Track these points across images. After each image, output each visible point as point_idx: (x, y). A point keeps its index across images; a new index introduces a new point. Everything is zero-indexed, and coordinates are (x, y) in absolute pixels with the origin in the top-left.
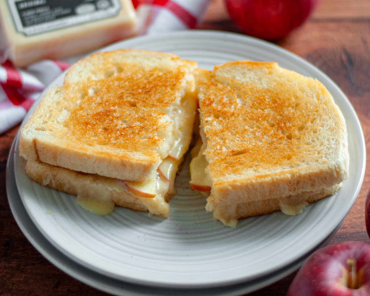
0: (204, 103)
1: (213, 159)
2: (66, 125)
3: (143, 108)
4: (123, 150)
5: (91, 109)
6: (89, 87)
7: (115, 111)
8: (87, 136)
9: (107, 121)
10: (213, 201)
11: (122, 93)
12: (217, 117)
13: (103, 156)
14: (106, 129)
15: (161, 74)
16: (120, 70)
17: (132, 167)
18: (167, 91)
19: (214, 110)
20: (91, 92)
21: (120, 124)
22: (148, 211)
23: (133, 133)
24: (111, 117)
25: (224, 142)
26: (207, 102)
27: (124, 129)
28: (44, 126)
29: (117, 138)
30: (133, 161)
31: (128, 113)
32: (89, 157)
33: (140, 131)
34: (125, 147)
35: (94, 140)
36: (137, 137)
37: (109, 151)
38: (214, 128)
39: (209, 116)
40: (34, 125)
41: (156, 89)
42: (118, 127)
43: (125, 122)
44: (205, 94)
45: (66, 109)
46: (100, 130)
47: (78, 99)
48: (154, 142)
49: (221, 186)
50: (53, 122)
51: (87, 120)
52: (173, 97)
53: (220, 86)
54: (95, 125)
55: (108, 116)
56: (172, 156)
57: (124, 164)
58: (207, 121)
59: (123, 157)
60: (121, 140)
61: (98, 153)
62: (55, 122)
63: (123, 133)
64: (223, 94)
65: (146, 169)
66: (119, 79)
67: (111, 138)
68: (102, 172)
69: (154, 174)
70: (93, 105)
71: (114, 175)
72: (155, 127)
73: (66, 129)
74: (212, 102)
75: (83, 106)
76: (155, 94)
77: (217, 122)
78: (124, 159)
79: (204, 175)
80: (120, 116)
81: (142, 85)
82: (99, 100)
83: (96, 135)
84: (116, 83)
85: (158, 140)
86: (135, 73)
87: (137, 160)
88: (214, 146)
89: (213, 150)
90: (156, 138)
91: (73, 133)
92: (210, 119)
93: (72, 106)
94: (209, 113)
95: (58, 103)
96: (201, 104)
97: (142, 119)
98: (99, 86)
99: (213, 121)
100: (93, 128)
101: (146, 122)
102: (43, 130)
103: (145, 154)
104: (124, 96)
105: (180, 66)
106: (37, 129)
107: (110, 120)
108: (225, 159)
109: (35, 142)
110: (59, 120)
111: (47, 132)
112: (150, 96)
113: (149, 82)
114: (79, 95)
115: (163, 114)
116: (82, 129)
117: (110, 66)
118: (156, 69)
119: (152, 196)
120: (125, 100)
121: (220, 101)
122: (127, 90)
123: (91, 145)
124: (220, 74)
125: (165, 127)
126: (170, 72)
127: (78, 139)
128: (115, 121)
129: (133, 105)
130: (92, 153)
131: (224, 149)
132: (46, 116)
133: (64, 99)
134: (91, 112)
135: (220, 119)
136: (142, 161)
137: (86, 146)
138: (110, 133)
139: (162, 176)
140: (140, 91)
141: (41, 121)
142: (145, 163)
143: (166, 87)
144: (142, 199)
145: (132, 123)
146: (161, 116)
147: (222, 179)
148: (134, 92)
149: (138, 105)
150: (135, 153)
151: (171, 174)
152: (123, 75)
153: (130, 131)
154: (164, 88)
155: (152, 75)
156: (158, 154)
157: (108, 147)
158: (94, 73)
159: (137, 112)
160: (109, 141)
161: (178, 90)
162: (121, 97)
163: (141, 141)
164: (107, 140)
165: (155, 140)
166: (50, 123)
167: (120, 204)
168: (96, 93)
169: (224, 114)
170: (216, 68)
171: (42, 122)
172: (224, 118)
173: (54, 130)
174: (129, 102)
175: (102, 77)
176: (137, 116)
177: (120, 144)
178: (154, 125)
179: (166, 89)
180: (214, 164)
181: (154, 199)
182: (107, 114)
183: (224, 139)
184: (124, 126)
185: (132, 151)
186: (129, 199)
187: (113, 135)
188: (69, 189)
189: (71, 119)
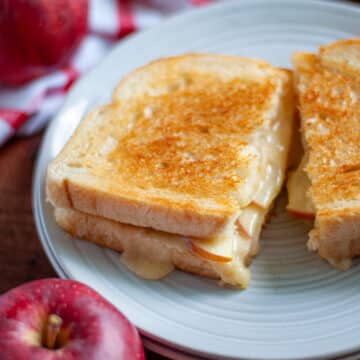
0: (306, 98)
1: (317, 178)
2: (111, 158)
3: (217, 135)
4: (187, 195)
5: (146, 136)
6: (144, 105)
7: (179, 139)
8: (139, 175)
9: (168, 153)
10: (317, 237)
11: (190, 114)
12: (323, 117)
13: (158, 203)
14: (165, 165)
15: (244, 87)
16: (189, 81)
17: (200, 219)
18: (251, 111)
19: (319, 108)
20: (148, 112)
21: (186, 158)
22: (219, 279)
23: (203, 171)
24: (173, 148)
25: (333, 154)
26: (310, 97)
27: (191, 164)
28: (80, 160)
29: (180, 178)
30: (202, 212)
31: (197, 141)
32: (141, 205)
33: (212, 168)
34: (190, 191)
35: (148, 181)
36: (208, 176)
37: (167, 197)
38: (318, 134)
39: (313, 117)
40: (66, 160)
41: (237, 109)
42: (182, 162)
43: (193, 154)
44: (307, 86)
45: (112, 135)
46: (157, 166)
47: (129, 123)
48: (232, 185)
49: (329, 218)
50: (93, 154)
51: (140, 152)
52: (260, 119)
53: (327, 74)
54: (150, 159)
55: (169, 146)
56: (257, 201)
57: (189, 216)
58: (309, 124)
59: (187, 205)
60: (186, 181)
61: (153, 199)
62: (96, 155)
63: (189, 170)
64: (332, 85)
65: (220, 223)
66: (187, 94)
67: (172, 177)
68: (158, 225)
69: (230, 229)
70: (150, 131)
71: (175, 229)
72: (233, 163)
73: (110, 164)
74: (316, 97)
75: (136, 132)
76: (235, 115)
77: (323, 126)
78: (189, 209)
79: (306, 200)
80: (186, 147)
81: (217, 103)
82: (157, 123)
83: (152, 173)
84: (183, 100)
85: (237, 182)
86: (209, 86)
87: (207, 210)
88: (318, 159)
89: (316, 165)
90: (235, 178)
91: (120, 171)
92: (313, 121)
93: (121, 132)
94: (312, 112)
95: (102, 128)
96: (301, 100)
97: (216, 151)
98: (159, 105)
99: (317, 123)
100: (148, 164)
101: (221, 155)
102: (79, 166)
103: (218, 202)
104: (193, 119)
105: (270, 77)
106: (71, 165)
107: (171, 152)
108: (334, 177)
109: (66, 184)
110: (101, 152)
111: (84, 170)
112: (228, 118)
113: (228, 99)
114: (131, 117)
115: (245, 144)
116: (133, 164)
117: (175, 76)
118: (236, 80)
119: (227, 260)
120: (193, 123)
121: (328, 95)
122: (197, 110)
123: (143, 188)
124: (327, 58)
125: (247, 163)
126: (256, 85)
127: (126, 179)
128: (179, 153)
129: (205, 130)
130: (144, 200)
131: (333, 163)
132: (83, 146)
133: (111, 122)
134: (146, 140)
135: (328, 120)
136: (214, 211)
137: (137, 190)
138: (171, 171)
139: (241, 231)
140: (214, 110)
141: (75, 153)
142: (218, 215)
143: (250, 104)
144: (213, 263)
145: (202, 156)
146: (242, 146)
147: (329, 206)
148: (207, 112)
149: (211, 131)
150: (204, 200)
151: (256, 229)
152: (192, 89)
153: (198, 168)
154: (247, 107)
155: (231, 89)
156: (236, 202)
157: (167, 190)
158: (153, 86)
159: (209, 141)
160: (170, 182)
161: (267, 109)
162: (188, 119)
163: (213, 182)
164: (166, 181)
165: (233, 182)
166: (88, 156)
167: (182, 267)
168: (155, 113)
169: (333, 113)
170: (322, 50)
171: (78, 154)
172: (333, 120)
173: (93, 165)
174: (199, 127)
175: (163, 90)
176: (209, 146)
177: (184, 187)
178: (231, 159)
179: (250, 108)
180: (319, 185)
181: (229, 263)
182: (168, 142)
183: (332, 149)
184: (192, 160)
185: (199, 198)
186: (194, 261)
187: (176, 173)
188: (113, 243)
189: (119, 150)
